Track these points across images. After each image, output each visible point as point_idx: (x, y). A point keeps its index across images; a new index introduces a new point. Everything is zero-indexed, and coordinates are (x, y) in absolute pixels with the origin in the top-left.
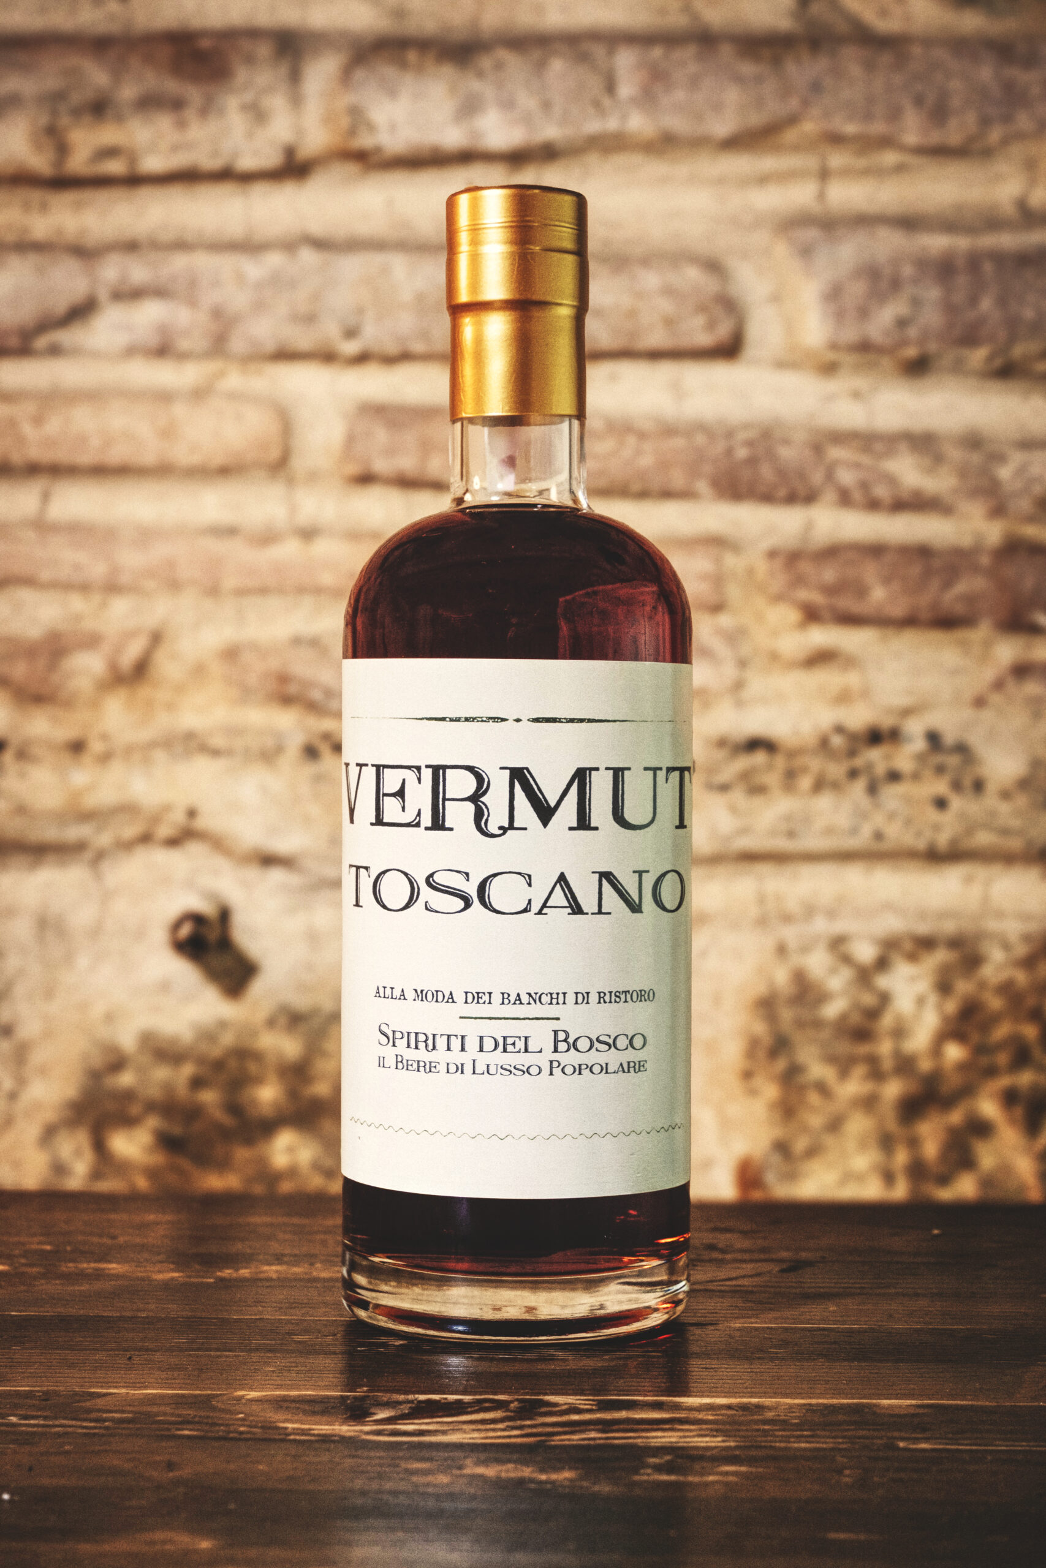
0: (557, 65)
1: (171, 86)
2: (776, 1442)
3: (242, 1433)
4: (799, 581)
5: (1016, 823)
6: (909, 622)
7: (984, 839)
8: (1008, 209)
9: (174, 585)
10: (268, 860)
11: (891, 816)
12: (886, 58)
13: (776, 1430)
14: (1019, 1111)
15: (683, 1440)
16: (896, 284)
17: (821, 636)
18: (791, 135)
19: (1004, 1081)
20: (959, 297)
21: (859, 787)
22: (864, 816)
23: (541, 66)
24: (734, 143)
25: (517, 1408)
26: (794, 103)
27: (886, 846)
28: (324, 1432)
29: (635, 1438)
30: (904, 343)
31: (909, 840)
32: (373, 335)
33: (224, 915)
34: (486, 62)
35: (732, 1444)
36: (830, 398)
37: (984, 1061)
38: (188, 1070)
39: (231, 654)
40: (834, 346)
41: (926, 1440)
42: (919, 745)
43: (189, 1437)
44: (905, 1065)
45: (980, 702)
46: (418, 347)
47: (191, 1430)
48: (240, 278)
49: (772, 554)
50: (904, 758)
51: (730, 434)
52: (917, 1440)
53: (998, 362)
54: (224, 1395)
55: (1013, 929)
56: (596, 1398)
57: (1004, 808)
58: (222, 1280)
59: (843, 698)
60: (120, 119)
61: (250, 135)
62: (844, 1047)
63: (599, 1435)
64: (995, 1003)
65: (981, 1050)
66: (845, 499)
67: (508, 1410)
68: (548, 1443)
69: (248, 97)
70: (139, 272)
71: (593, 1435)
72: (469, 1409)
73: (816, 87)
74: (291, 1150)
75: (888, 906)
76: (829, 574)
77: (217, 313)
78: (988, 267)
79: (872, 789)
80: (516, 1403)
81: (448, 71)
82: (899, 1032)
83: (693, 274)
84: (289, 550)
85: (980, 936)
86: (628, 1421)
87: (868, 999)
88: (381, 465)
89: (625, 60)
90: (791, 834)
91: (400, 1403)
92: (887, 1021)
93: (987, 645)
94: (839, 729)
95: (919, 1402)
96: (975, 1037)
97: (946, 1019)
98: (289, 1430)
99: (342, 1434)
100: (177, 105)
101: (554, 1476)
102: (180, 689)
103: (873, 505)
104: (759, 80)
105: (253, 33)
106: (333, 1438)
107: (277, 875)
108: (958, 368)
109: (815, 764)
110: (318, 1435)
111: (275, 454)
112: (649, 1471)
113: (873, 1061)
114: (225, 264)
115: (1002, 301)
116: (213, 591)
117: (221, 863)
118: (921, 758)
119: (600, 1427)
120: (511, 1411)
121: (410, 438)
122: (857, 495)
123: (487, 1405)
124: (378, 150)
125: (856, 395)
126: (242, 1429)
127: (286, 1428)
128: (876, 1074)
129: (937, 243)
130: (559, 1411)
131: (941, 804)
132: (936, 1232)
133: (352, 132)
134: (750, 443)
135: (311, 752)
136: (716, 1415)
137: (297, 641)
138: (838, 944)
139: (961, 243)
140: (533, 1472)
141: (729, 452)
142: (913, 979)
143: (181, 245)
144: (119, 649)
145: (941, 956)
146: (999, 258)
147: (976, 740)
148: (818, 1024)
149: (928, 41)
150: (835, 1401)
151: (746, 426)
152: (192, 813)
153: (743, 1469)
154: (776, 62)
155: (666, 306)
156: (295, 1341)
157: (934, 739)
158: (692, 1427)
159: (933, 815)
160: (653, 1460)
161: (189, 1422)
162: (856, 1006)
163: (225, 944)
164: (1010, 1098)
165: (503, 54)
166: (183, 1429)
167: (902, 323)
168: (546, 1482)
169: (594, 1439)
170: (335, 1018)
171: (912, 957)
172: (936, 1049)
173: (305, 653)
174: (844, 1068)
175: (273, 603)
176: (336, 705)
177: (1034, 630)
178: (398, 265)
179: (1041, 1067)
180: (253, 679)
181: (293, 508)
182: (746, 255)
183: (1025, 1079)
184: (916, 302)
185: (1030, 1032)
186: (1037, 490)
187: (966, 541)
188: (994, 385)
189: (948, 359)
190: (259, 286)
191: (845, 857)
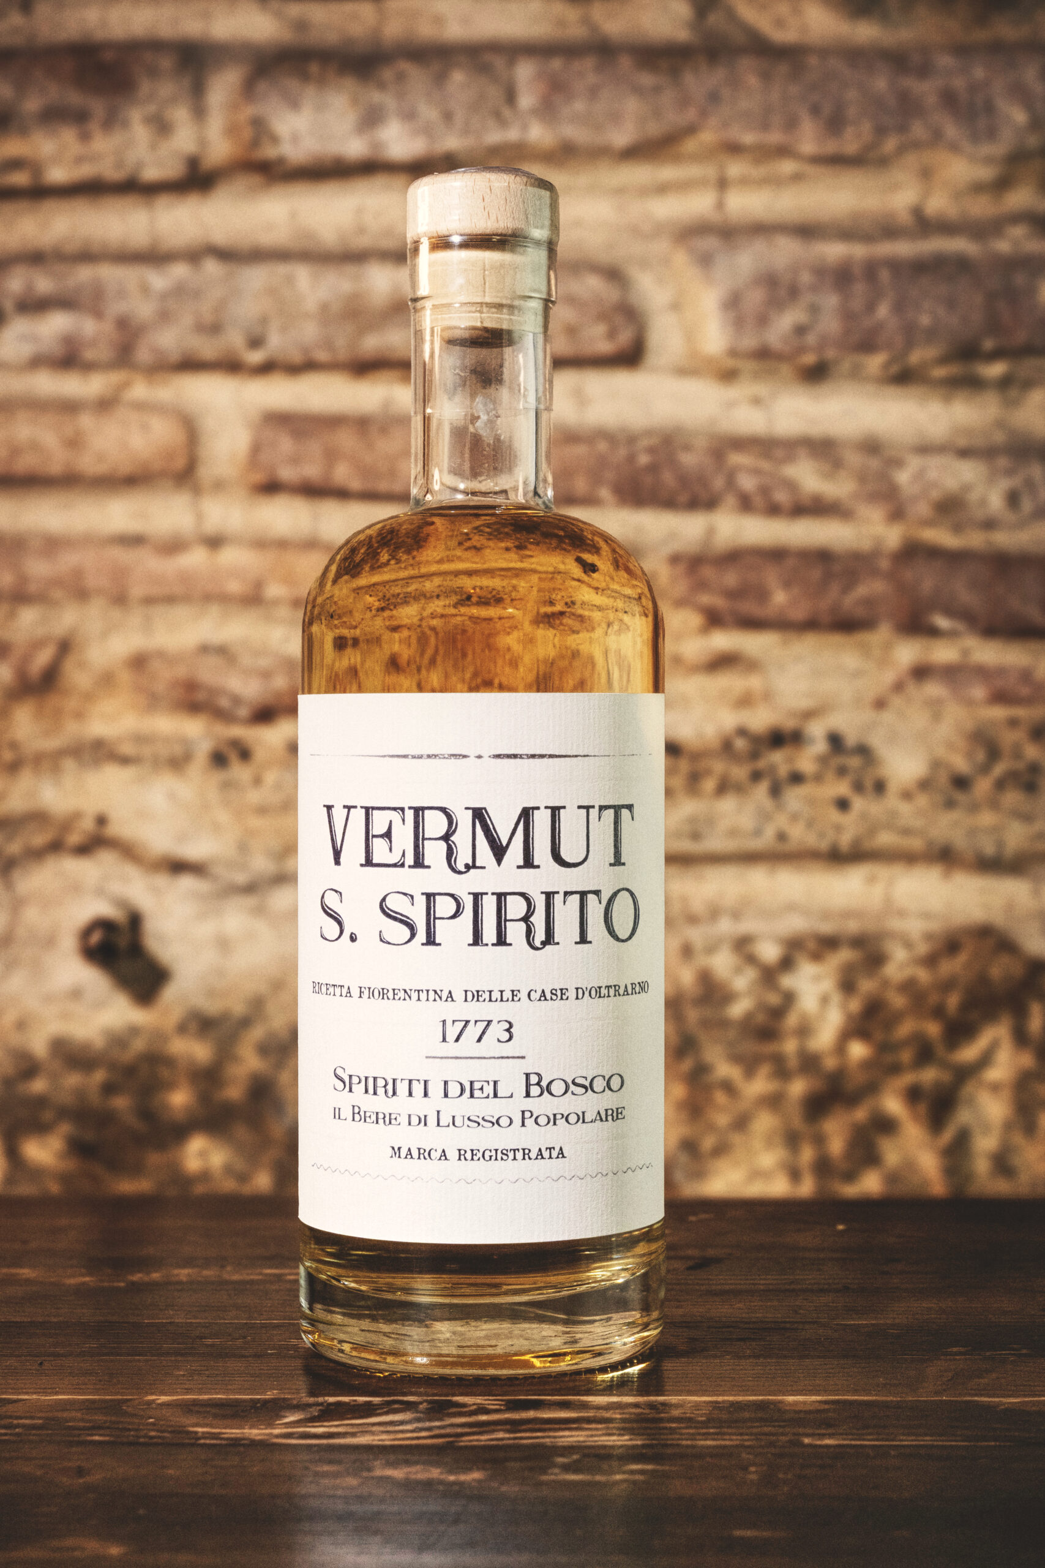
0: (458, 77)
1: (74, 98)
2: (682, 1440)
3: (152, 1438)
4: (701, 586)
5: (918, 823)
6: (810, 625)
7: (885, 839)
8: (905, 218)
9: (81, 594)
10: (178, 867)
11: (794, 817)
12: (783, 68)
13: (683, 1428)
14: (922, 1108)
15: (591, 1439)
16: (794, 292)
17: (723, 641)
18: (690, 145)
19: (908, 1079)
20: (857, 303)
21: (761, 791)
22: (767, 817)
23: (440, 79)
24: (634, 153)
25: (427, 1409)
26: (691, 114)
27: (789, 847)
28: (233, 1436)
29: (542, 1438)
30: (801, 350)
31: (812, 840)
32: (277, 343)
33: (135, 920)
34: (387, 74)
35: (639, 1443)
36: (731, 405)
37: (887, 1058)
38: (99, 1076)
39: (139, 662)
40: (733, 353)
41: (831, 1436)
42: (820, 747)
43: (100, 1443)
44: (809, 1063)
45: (880, 704)
46: (322, 356)
47: (101, 1435)
48: (145, 289)
49: (675, 559)
50: (806, 761)
51: (632, 439)
52: (822, 1436)
53: (895, 369)
54: (134, 1399)
55: (915, 927)
56: (504, 1398)
57: (905, 809)
58: (133, 1283)
59: (745, 701)
60: (24, 131)
61: (153, 147)
62: (750, 1047)
63: (507, 1436)
64: (898, 1001)
65: (884, 1048)
66: (746, 504)
67: (417, 1412)
68: (456, 1444)
69: (152, 108)
70: (44, 284)
71: (501, 1435)
72: (378, 1412)
73: (714, 98)
74: (203, 1154)
75: (791, 907)
76: (731, 578)
77: (123, 324)
78: (885, 275)
79: (776, 791)
80: (425, 1404)
81: (349, 83)
82: (804, 1031)
83: (593, 285)
84: (195, 559)
85: (882, 935)
86: (536, 1420)
87: (773, 999)
88: (287, 473)
89: (525, 72)
90: (696, 836)
91: (309, 1405)
92: (792, 1020)
93: (888, 647)
94: (742, 732)
95: (825, 1398)
96: (879, 1036)
97: (850, 1018)
98: (200, 1434)
99: (252, 1437)
100: (79, 118)
101: (463, 1477)
102: (89, 697)
103: (773, 510)
104: (657, 90)
105: (155, 45)
106: (243, 1442)
107: (187, 882)
108: (856, 374)
109: (718, 766)
110: (227, 1439)
111: (180, 463)
112: (556, 1470)
113: (778, 1060)
114: (130, 275)
115: (899, 307)
116: (120, 599)
117: (131, 871)
118: (823, 760)
119: (508, 1427)
120: (421, 1412)
121: (314, 447)
122: (758, 501)
123: (396, 1406)
124: (281, 161)
125: (757, 401)
126: (153, 1434)
127: (196, 1433)
128: (782, 1072)
129: (834, 251)
130: (466, 1412)
131: (843, 804)
132: (841, 1227)
133: (255, 143)
134: (651, 450)
135: (219, 759)
136: (623, 1413)
137: (205, 649)
139: (859, 251)
140: (441, 1473)
141: (631, 458)
142: (817, 979)
143: (87, 256)
144: (26, 659)
145: (844, 955)
146: (895, 266)
147: (876, 741)
148: (724, 1023)
149: (824, 52)
150: (740, 1398)
151: (649, 433)
152: (102, 820)
153: (650, 1467)
154: (675, 73)
155: (568, 314)
156: (206, 1344)
157: (835, 741)
158: (600, 1426)
159: (835, 816)
160: (560, 1460)
161: (100, 1428)
162: (762, 1006)
163: (137, 950)
164: (913, 1095)
165: (405, 66)
166: (92, 1435)
167: (800, 330)
168: (454, 1483)
169: (502, 1439)
170: (245, 1023)
171: (817, 957)
172: (840, 1048)
173: (212, 661)
174: (750, 1067)
175: (181, 612)
176: (243, 712)
177: (933, 632)
178: (303, 275)
179: (944, 1065)
180: (160, 687)
181: (199, 517)
182: (644, 264)
183: (929, 1076)
184: (814, 310)
185: (933, 1029)
186: (935, 494)
187: (866, 545)
188: (892, 391)
189: (846, 365)
190: (164, 296)
191: (749, 858)
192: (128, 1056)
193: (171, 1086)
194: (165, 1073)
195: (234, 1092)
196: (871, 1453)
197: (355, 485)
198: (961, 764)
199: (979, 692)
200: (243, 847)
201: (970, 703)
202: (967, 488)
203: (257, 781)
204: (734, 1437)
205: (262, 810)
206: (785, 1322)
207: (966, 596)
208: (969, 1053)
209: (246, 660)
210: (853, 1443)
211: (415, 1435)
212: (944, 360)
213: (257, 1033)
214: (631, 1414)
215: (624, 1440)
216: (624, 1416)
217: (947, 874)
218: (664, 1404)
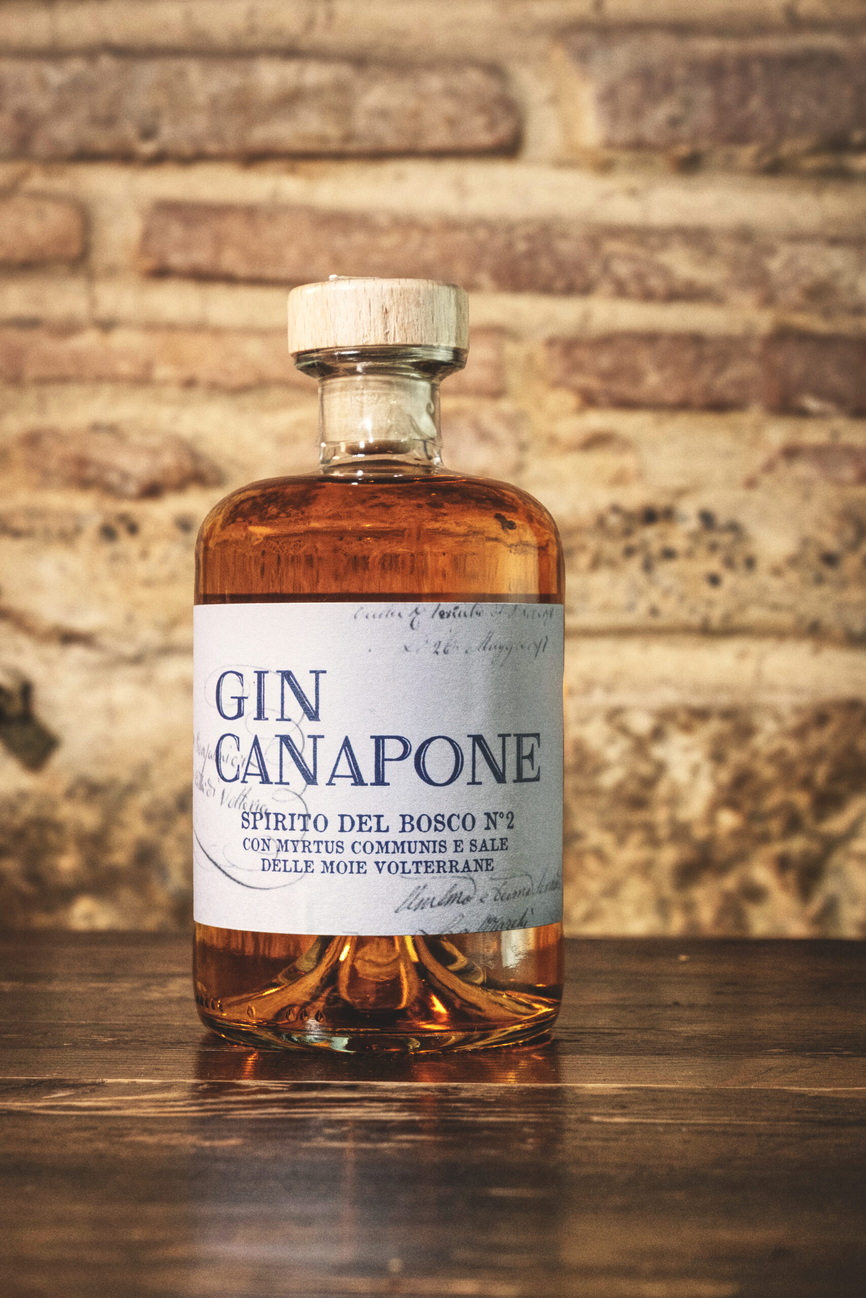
2: (464, 1116)
4: (576, 367)
5: (787, 599)
6: (683, 406)
7: (755, 615)
10: (68, 638)
11: (666, 593)
13: (468, 1107)
14: (791, 877)
15: (366, 1115)
16: (668, 86)
17: (598, 421)
19: (777, 848)
20: (729, 97)
21: (634, 566)
22: (640, 592)
25: (206, 1089)
27: (661, 622)
29: (317, 1113)
30: (675, 141)
31: (684, 615)
32: (168, 135)
33: (26, 690)
35: (417, 1118)
36: (608, 196)
37: (758, 828)
39: (32, 440)
40: (609, 144)
41: (623, 1115)
42: (693, 524)
44: (680, 832)
45: (751, 483)
46: (212, 147)
48: (43, 83)
49: (551, 342)
50: (678, 538)
51: (511, 228)
52: (612, 1115)
53: (767, 160)
55: (784, 701)
56: (290, 1082)
57: (775, 584)
59: (619, 479)
62: (621, 815)
63: (281, 1111)
64: (768, 772)
65: (753, 817)
66: (621, 291)
67: (195, 1092)
68: (225, 1117)
74: (89, 916)
75: (665, 681)
76: (605, 361)
77: (21, 116)
78: (757, 70)
79: (648, 567)
80: (207, 1085)
82: (674, 800)
83: (474, 78)
84: (88, 340)
85: (753, 708)
86: (316, 1099)
87: (645, 769)
88: (177, 259)
90: (570, 611)
91: (85, 1085)
92: (662, 789)
93: (758, 429)
94: (615, 509)
95: (625, 1086)
96: (748, 805)
97: (720, 788)
103: (648, 296)
107: (77, 653)
108: (729, 166)
109: (592, 543)
111: (74, 249)
112: (320, 1139)
113: (649, 828)
114: (27, 71)
115: (771, 100)
116: (15, 380)
117: (23, 641)
118: (694, 536)
119: (285, 1104)
120: (198, 1092)
121: (204, 234)
122: (633, 287)
125: (632, 193)
128: (653, 841)
129: (708, 47)
130: (245, 1092)
131: (714, 580)
132: (683, 958)
134: (529, 238)
135: (108, 533)
136: (410, 1095)
137: (96, 428)
138: (614, 715)
139: (732, 47)
140: (198, 1139)
141: (510, 245)
142: (687, 750)
145: (715, 726)
146: (767, 61)
147: (746, 519)
148: (595, 792)
150: (537, 1085)
151: (527, 222)
155: (448, 107)
157: (707, 519)
158: (381, 1105)
159: (706, 591)
160: (328, 1131)
162: (633, 775)
163: (27, 717)
164: (782, 864)
167: (674, 122)
168: (208, 1148)
169: (274, 1114)
170: (131, 789)
171: (687, 728)
172: (711, 817)
173: (104, 439)
174: (622, 835)
175: (73, 392)
176: (132, 488)
177: (803, 414)
178: (194, 71)
179: (813, 835)
180: (53, 464)
181: (93, 303)
182: (525, 59)
183: (798, 845)
184: (688, 103)
185: (802, 800)
186: (806, 281)
187: (737, 329)
188: (764, 182)
189: (719, 156)
190: (61, 90)
191: (623, 633)
192: (18, 822)
193: (60, 851)
194: (52, 837)
195: (120, 858)
196: (661, 1129)
197: (242, 269)
198: (831, 542)
199: (848, 473)
200: (130, 619)
201: (840, 483)
202: (836, 275)
203: (144, 555)
204: (519, 1115)
205: (148, 583)
206: (604, 1028)
207: (836, 379)
208: (837, 824)
209: (135, 438)
210: (644, 1121)
211: (183, 1109)
212: (814, 151)
213: (143, 799)
214: (418, 1095)
215: (404, 1116)
216: (410, 1097)
217: (817, 651)
218: (455, 1088)
